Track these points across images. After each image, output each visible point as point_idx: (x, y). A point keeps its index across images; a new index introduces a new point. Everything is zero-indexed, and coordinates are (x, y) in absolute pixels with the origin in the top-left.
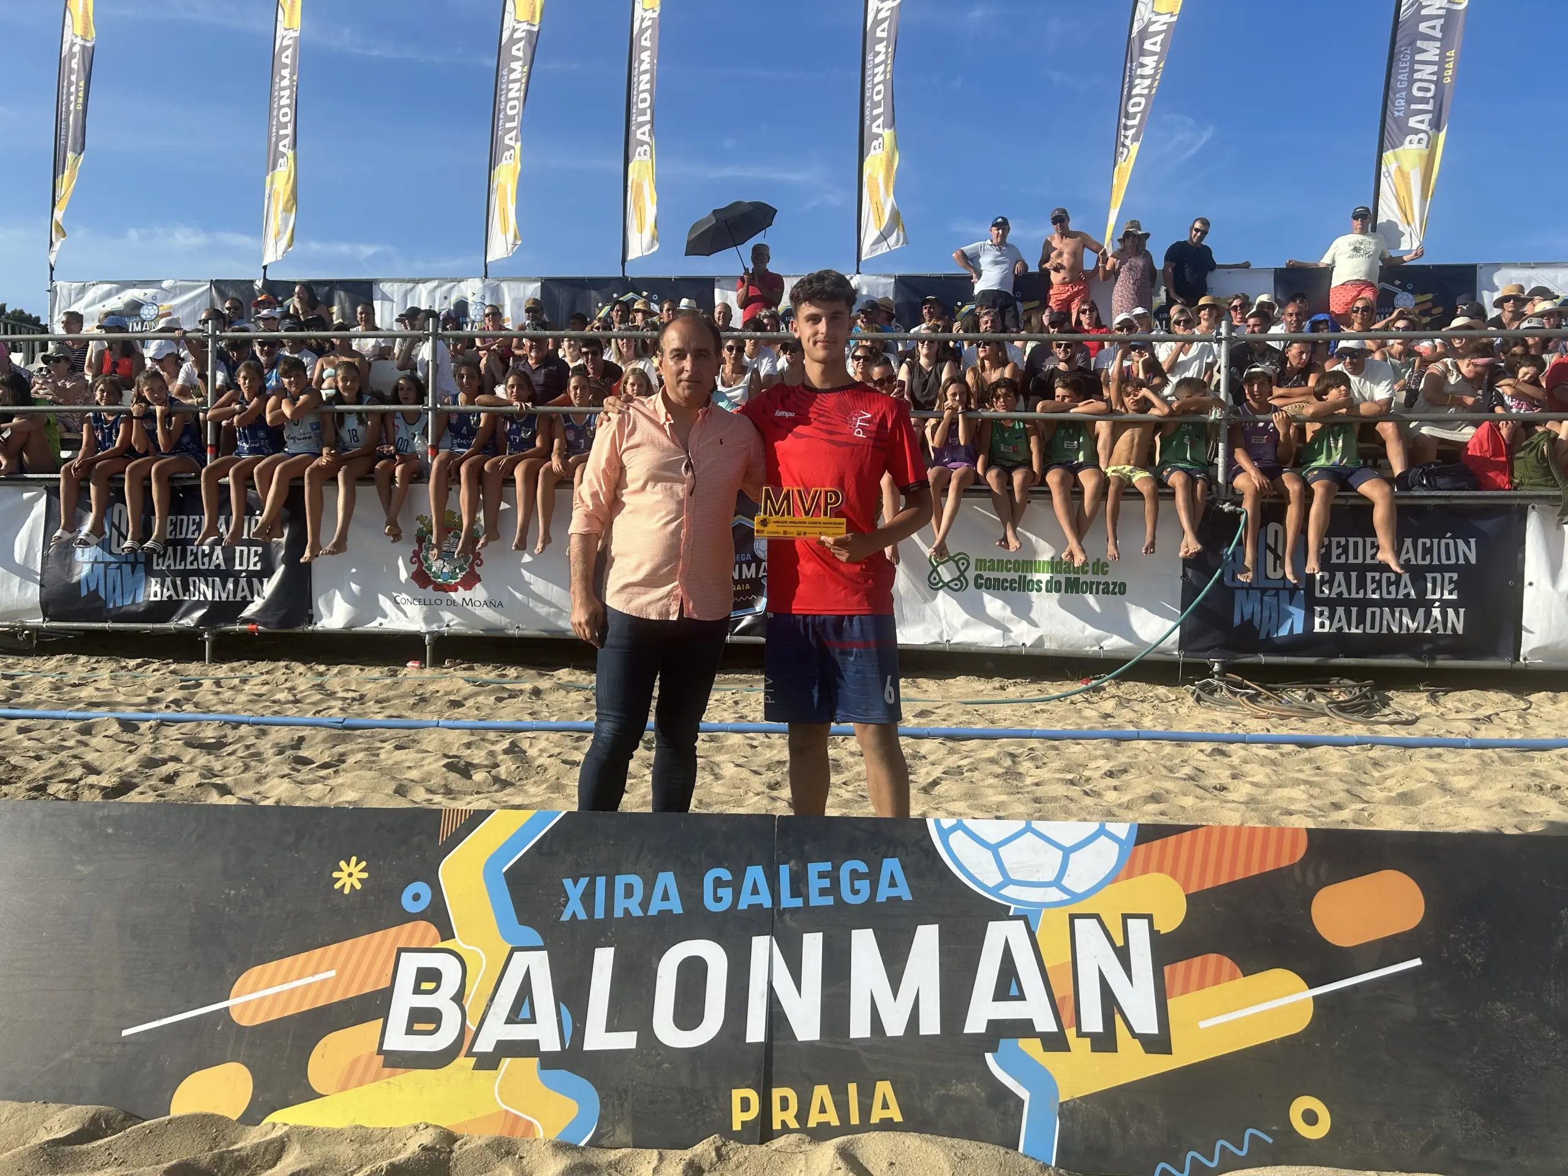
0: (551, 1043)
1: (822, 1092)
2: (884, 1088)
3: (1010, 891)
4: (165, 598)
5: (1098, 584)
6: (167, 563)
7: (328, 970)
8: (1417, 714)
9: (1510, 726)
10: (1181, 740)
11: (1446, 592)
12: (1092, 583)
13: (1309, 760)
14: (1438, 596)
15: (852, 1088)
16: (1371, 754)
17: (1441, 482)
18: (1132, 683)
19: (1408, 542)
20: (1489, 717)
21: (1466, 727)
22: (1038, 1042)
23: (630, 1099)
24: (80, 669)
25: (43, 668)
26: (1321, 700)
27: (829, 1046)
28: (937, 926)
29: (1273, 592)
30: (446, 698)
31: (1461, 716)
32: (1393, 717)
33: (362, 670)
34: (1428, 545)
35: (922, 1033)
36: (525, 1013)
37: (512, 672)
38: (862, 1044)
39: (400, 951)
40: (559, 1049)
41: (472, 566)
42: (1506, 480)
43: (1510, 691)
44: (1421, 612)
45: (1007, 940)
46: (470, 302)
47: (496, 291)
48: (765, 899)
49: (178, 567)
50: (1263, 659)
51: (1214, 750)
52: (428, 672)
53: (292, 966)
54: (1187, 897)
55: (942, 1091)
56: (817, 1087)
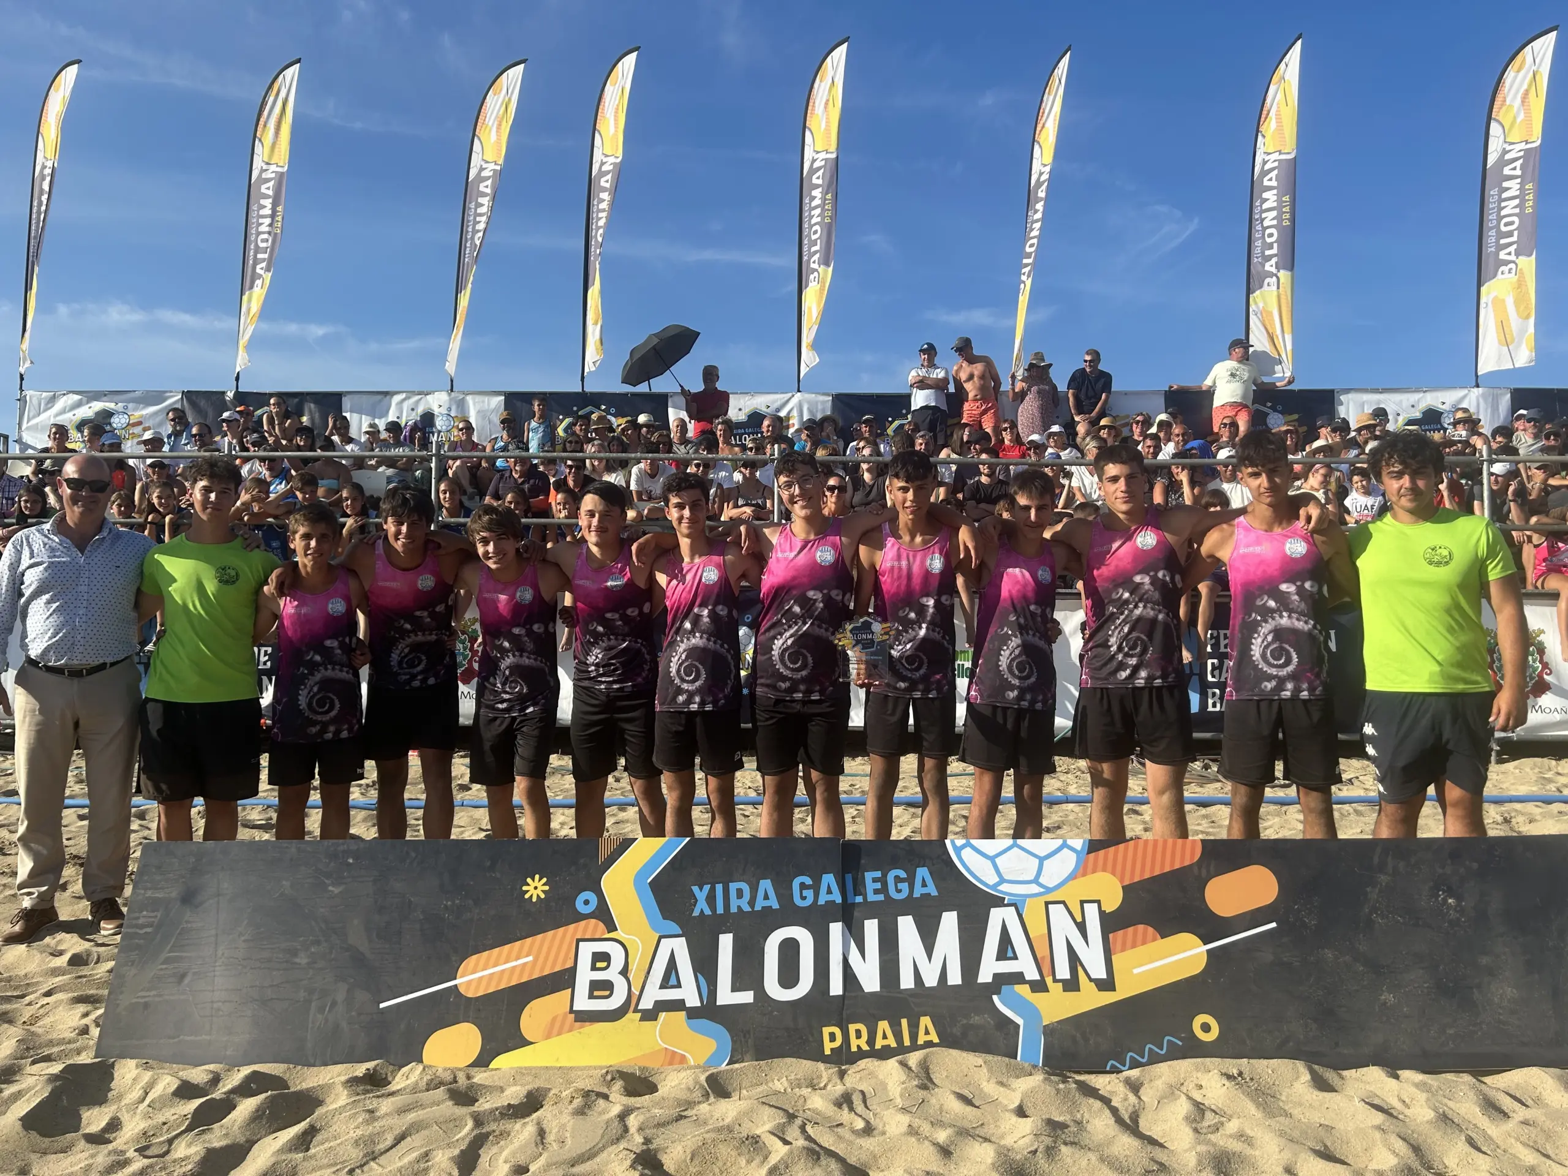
0: (693, 1001)
1: (883, 1025)
2: (925, 1021)
3: (1004, 887)
7: (527, 956)
13: (1205, 817)
15: (904, 1022)
20: (1350, 780)
22: (1027, 986)
23: (752, 1037)
27: (887, 994)
28: (956, 912)
35: (949, 983)
36: (673, 981)
38: (909, 992)
39: (578, 941)
40: (699, 1004)
45: (1003, 921)
46: (436, 413)
47: (461, 404)
48: (837, 897)
53: (500, 955)
54: (1123, 887)
55: (965, 1021)
56: (880, 1023)
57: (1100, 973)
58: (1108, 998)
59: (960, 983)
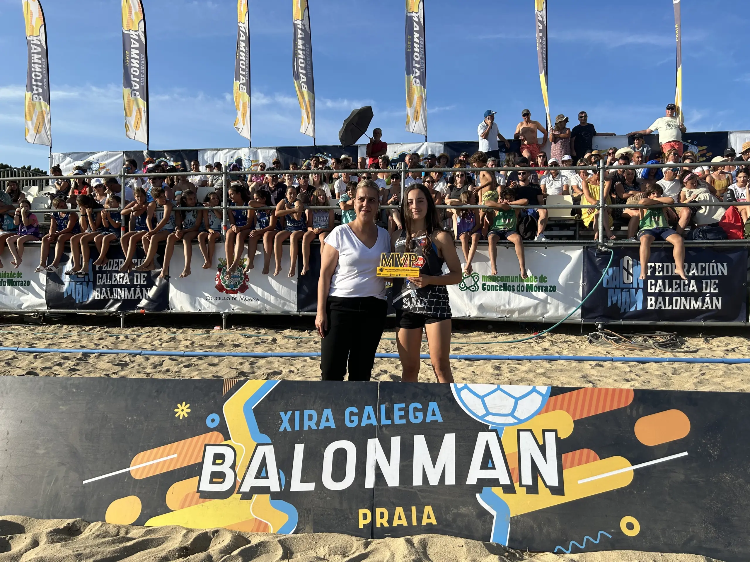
0: (275, 488)
1: (399, 510)
2: (428, 509)
3: (490, 418)
4: (102, 298)
5: (542, 287)
6: (103, 282)
7: (173, 454)
8: (698, 348)
9: (744, 353)
10: (581, 360)
11: (712, 289)
12: (539, 287)
13: (642, 369)
14: (708, 291)
15: (414, 509)
16: (674, 366)
17: (709, 235)
18: (559, 335)
19: (693, 264)
20: (733, 349)
21: (722, 354)
22: (501, 488)
23: (312, 513)
24: (63, 331)
25: (47, 331)
26: (651, 341)
27: (403, 489)
28: (454, 434)
29: (627, 290)
30: (232, 343)
31: (719, 349)
32: (686, 349)
33: (193, 331)
34: (704, 266)
35: (446, 484)
36: (263, 474)
37: (263, 331)
38: (418, 488)
39: (206, 445)
40: (279, 490)
41: (244, 281)
42: (741, 234)
43: (744, 337)
44: (700, 298)
45: (487, 441)
46: (243, 159)
47: (255, 154)
48: (374, 422)
49: (108, 283)
50: (622, 322)
51: (596, 364)
52: (224, 331)
53: (157, 453)
54: (574, 421)
55: (456, 511)
56: (397, 508)
57: (554, 482)
58: (558, 500)
59: (454, 484)
